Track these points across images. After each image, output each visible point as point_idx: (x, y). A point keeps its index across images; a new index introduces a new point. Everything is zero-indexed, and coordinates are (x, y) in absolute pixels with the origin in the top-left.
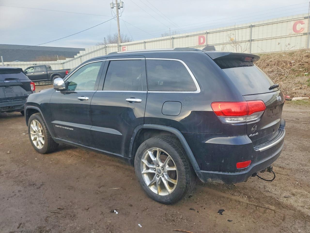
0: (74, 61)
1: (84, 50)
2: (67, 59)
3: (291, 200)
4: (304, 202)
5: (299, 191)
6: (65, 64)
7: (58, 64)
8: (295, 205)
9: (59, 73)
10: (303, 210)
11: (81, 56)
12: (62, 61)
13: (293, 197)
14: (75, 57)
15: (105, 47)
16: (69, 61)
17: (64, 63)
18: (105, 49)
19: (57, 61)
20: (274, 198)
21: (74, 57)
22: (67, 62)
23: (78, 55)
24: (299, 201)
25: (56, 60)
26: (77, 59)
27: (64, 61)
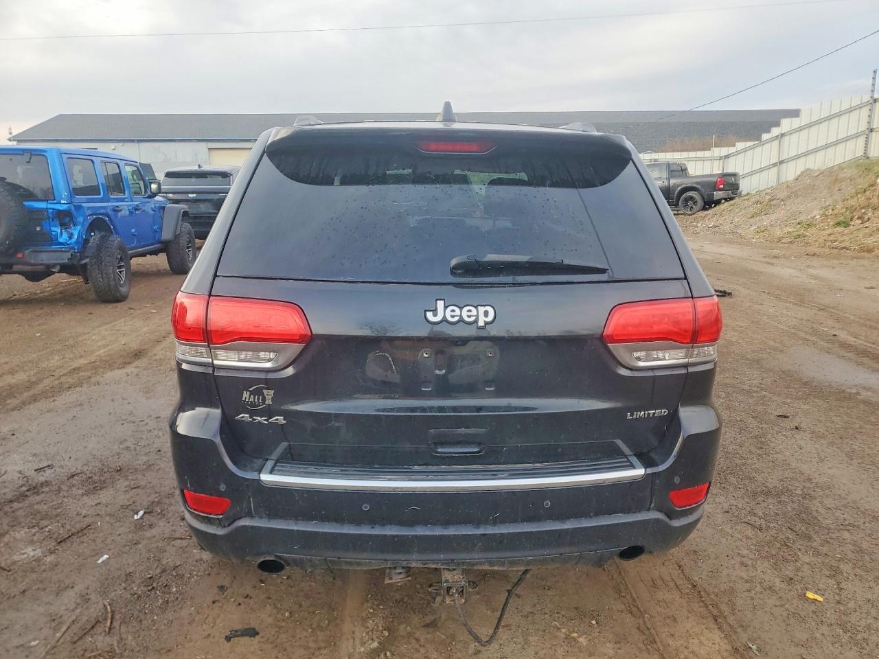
0: (758, 150)
1: (795, 113)
2: (741, 145)
6: (732, 160)
7: (712, 159)
9: (697, 183)
11: (782, 135)
12: (724, 151)
14: (765, 137)
15: (872, 101)
16: (745, 150)
17: (727, 157)
18: (869, 107)
19: (710, 150)
21: (759, 138)
22: (738, 153)
23: (775, 131)
25: (706, 147)
26: (769, 145)
27: (732, 150)
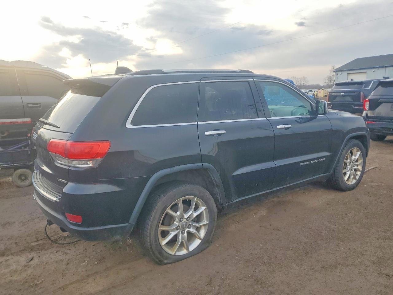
3: (24, 259)
4: (8, 266)
5: (24, 275)
8: (16, 258)
10: (5, 258)
13: (25, 263)
20: (42, 250)
24: (14, 264)
